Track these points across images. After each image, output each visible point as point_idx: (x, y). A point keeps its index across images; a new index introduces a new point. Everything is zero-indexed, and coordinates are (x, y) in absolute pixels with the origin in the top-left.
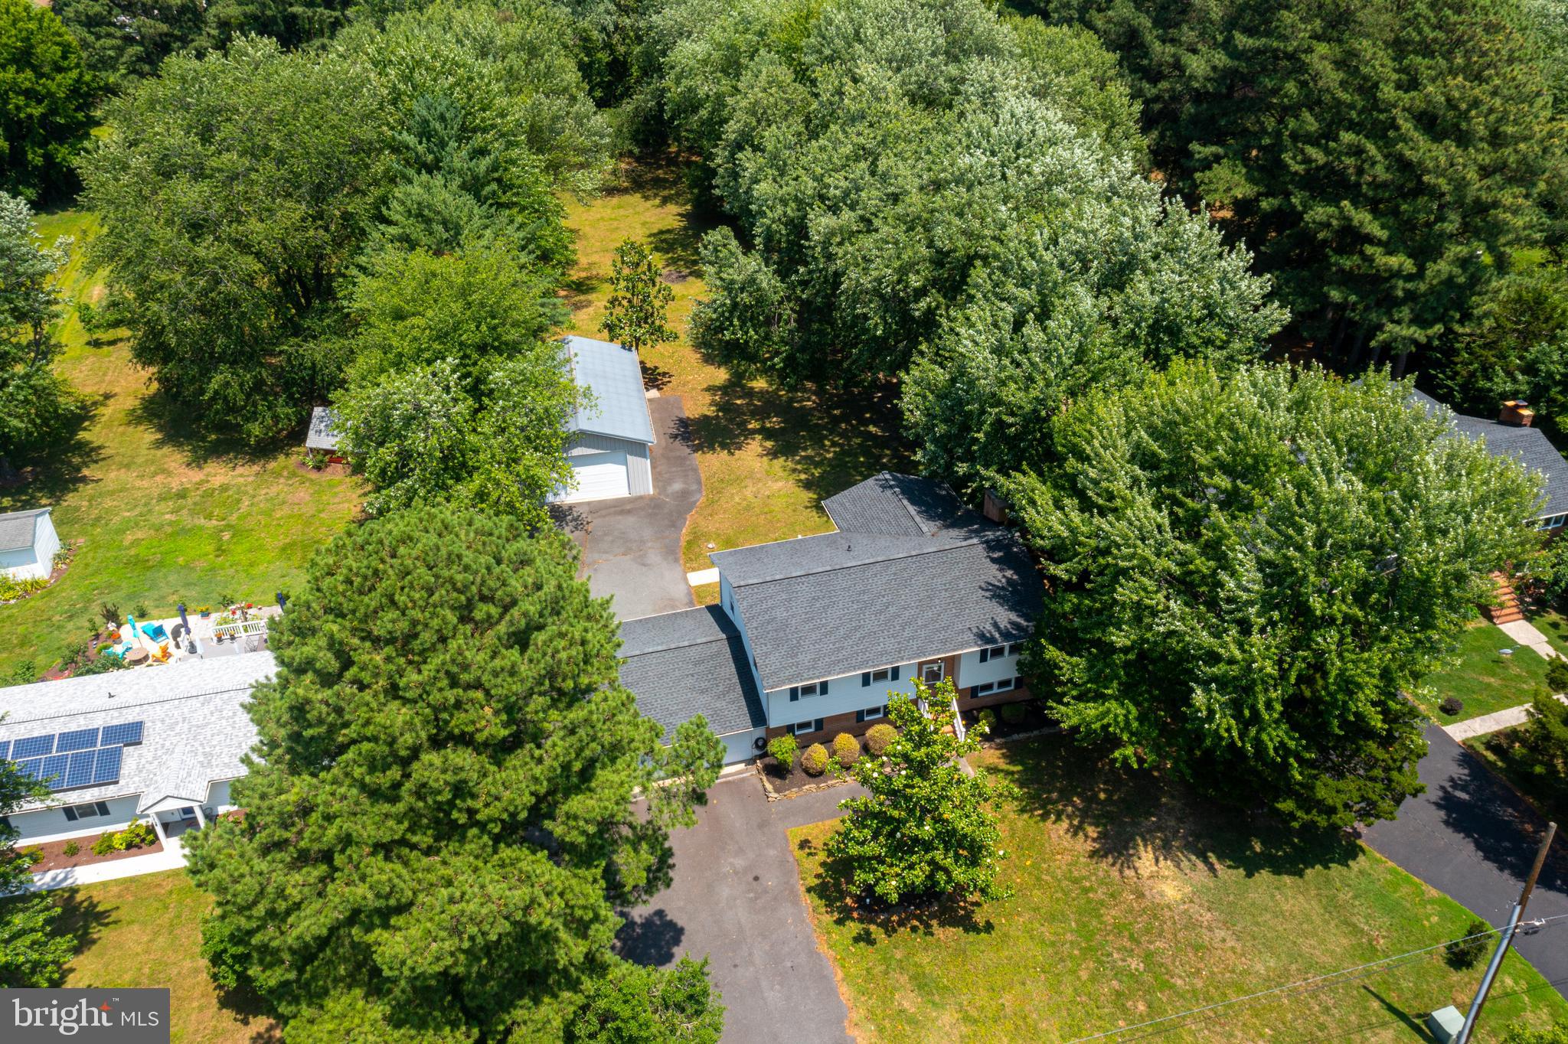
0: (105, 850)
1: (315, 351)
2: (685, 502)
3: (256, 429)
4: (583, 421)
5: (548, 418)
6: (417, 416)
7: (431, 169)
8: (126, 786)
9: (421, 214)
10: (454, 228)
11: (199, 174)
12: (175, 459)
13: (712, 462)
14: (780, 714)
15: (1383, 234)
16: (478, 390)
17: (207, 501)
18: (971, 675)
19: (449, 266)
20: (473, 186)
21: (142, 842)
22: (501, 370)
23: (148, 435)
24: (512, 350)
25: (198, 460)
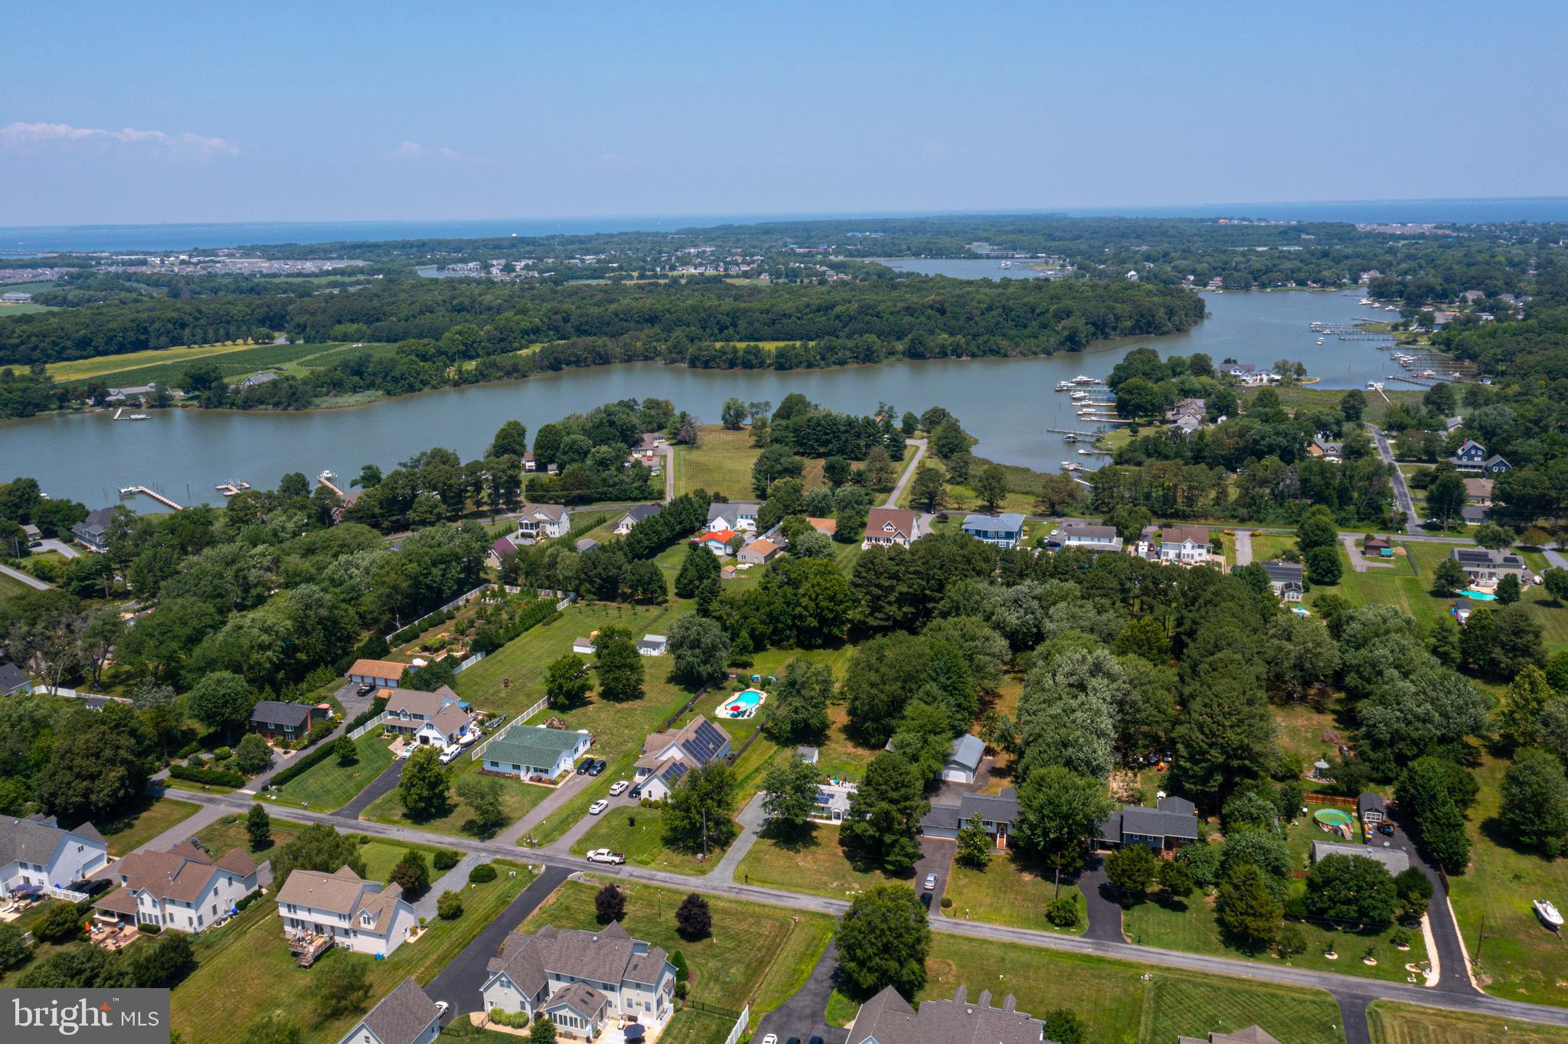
0: (821, 818)
1: (894, 722)
2: (980, 787)
3: (873, 741)
4: (956, 758)
5: (949, 755)
6: (909, 745)
7: (935, 680)
8: (829, 805)
9: (927, 694)
10: (935, 699)
11: (877, 671)
12: (849, 744)
13: (994, 780)
14: (964, 827)
15: (1185, 754)
16: (925, 741)
17: (855, 757)
18: (1012, 831)
19: (929, 709)
20: (945, 688)
21: (829, 818)
22: (931, 738)
23: (843, 736)
24: (935, 734)
25: (857, 745)
